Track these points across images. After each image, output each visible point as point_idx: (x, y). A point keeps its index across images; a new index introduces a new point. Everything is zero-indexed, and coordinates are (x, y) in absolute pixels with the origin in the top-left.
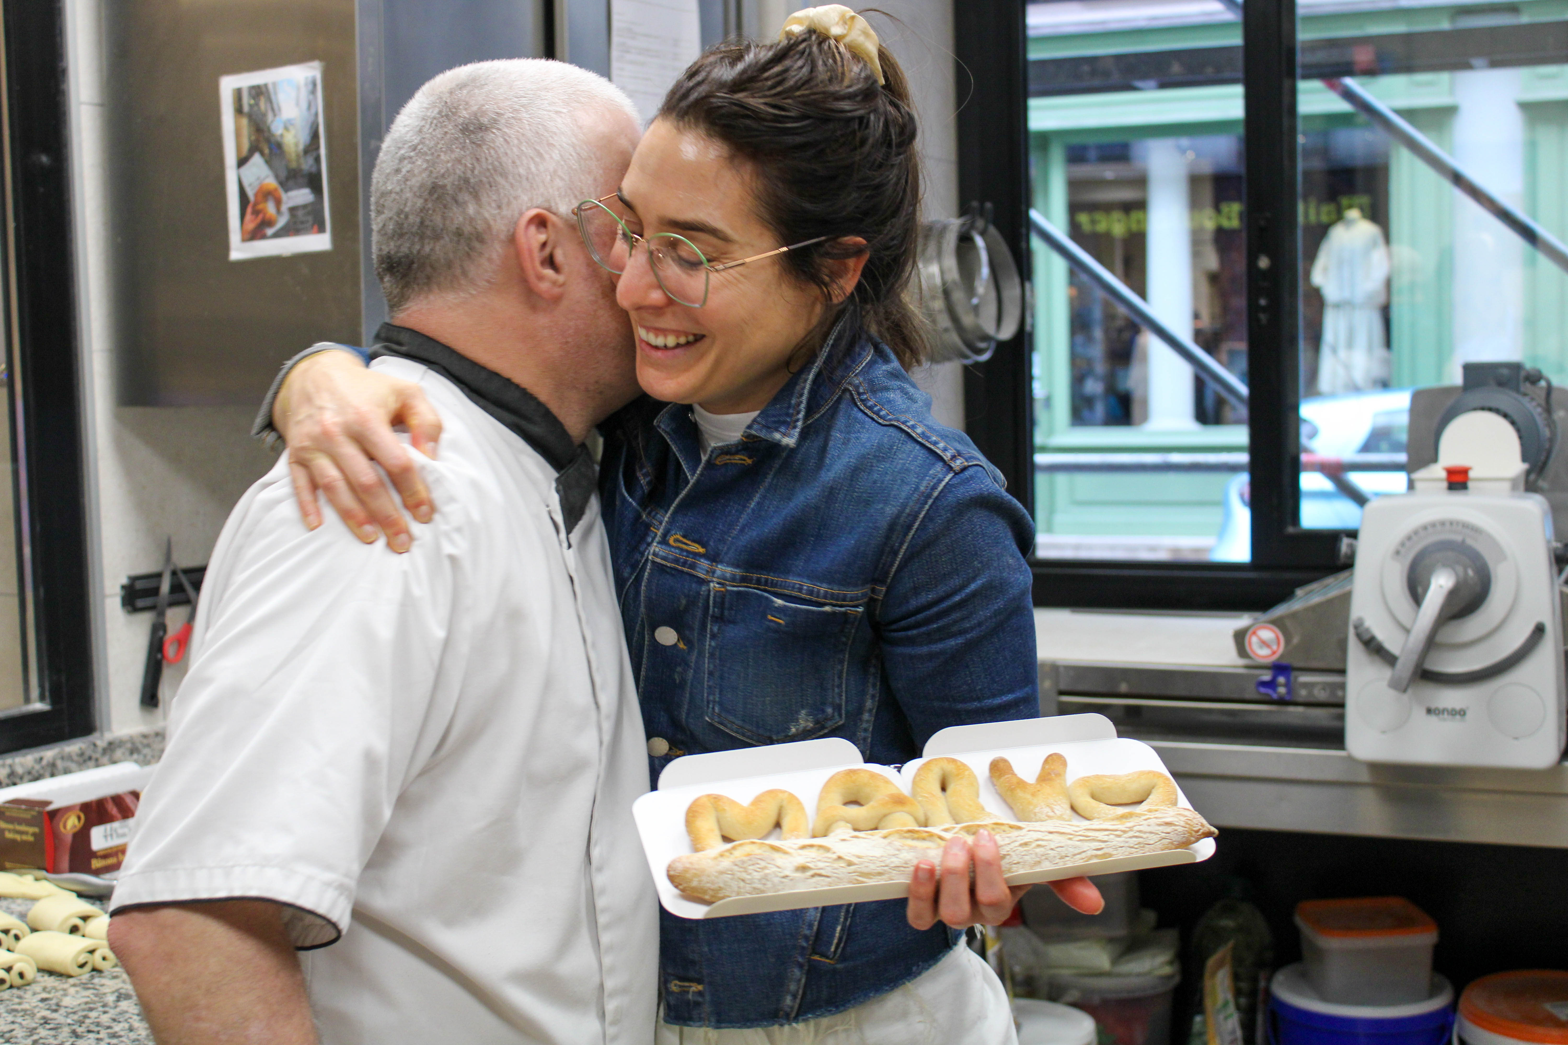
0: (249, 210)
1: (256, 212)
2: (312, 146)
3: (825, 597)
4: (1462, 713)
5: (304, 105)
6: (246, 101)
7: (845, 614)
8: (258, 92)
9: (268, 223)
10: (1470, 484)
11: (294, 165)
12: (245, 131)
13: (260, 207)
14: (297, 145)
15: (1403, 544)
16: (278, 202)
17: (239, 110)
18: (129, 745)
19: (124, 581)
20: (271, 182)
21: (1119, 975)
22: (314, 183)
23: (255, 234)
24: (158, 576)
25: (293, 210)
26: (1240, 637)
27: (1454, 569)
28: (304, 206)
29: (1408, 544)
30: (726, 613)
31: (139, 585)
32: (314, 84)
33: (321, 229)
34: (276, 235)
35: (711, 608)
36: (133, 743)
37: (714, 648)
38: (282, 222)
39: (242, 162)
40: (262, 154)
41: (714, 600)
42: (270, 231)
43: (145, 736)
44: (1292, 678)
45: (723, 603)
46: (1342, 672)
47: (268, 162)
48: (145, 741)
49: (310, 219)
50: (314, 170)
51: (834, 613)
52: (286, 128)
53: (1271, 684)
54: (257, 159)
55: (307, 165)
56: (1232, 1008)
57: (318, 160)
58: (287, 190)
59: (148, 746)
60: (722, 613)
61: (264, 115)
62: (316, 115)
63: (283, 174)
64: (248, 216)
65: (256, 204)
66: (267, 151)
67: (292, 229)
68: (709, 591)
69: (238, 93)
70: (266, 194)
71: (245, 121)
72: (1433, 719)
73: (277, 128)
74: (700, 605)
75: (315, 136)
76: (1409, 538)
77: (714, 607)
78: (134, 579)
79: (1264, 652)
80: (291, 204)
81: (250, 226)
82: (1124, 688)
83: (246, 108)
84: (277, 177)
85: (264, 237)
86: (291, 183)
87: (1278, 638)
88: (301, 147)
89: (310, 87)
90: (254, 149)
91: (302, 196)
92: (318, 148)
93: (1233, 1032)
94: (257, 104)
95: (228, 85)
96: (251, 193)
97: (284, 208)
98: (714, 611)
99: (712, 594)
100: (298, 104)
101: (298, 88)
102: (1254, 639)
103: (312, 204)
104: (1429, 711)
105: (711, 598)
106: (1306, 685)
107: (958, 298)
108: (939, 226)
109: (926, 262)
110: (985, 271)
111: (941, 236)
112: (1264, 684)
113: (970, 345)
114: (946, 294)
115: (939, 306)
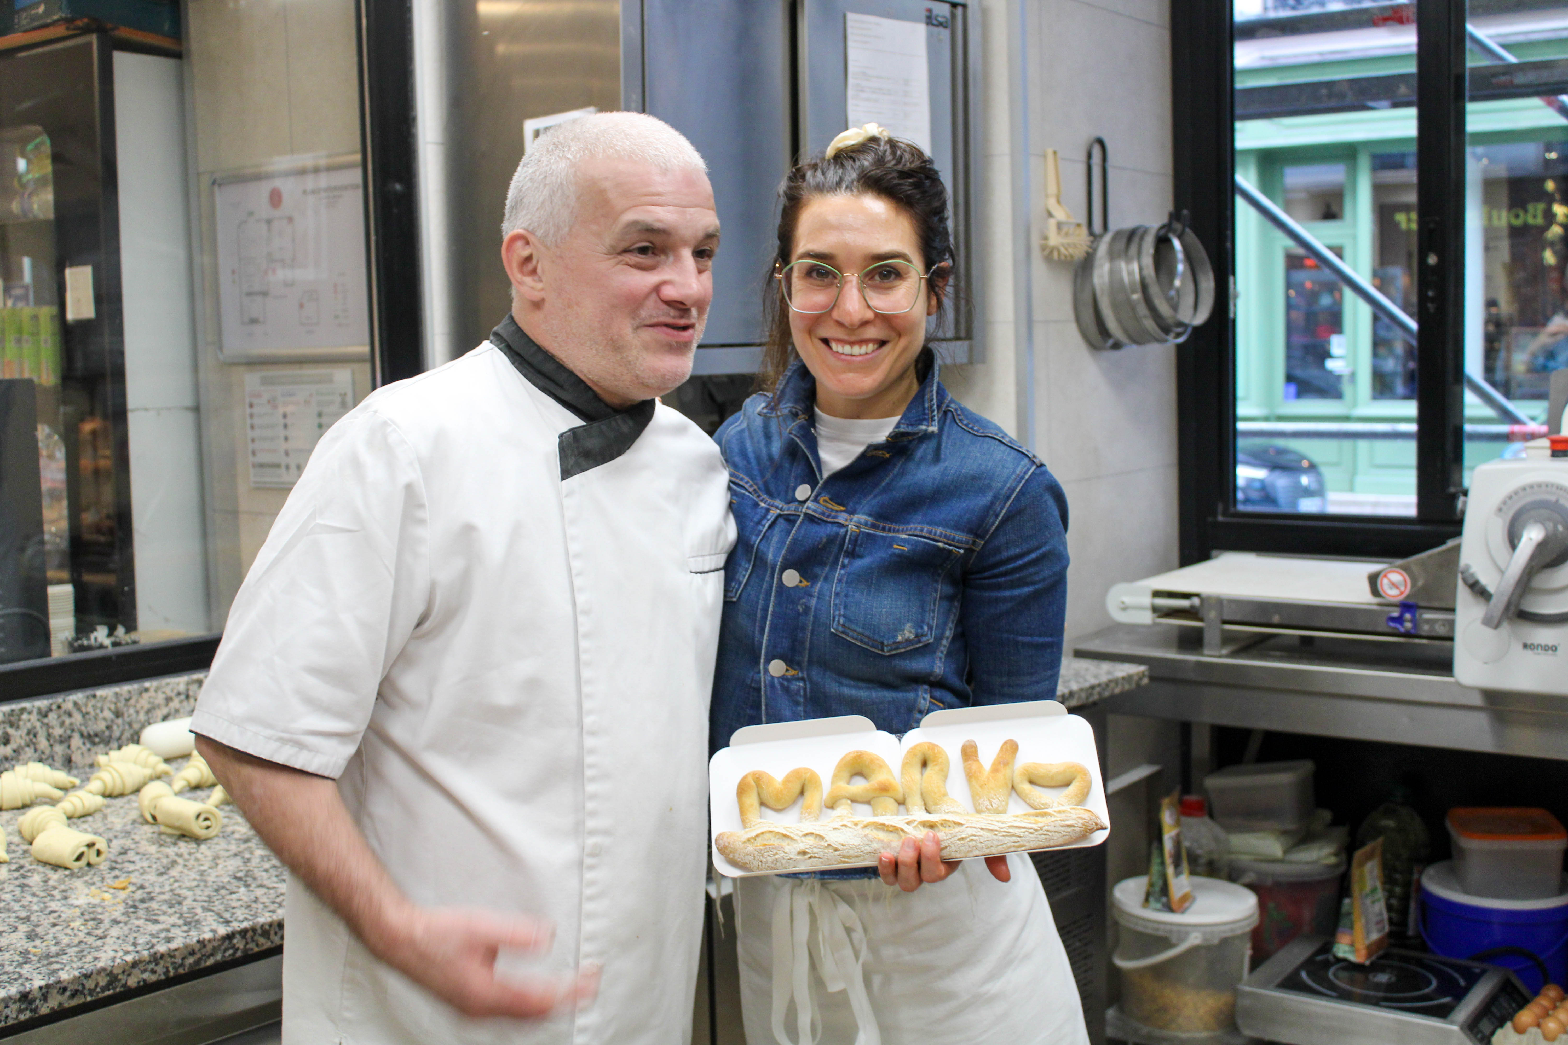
3: (940, 536)
4: (1554, 648)
7: (950, 551)
15: (1504, 503)
21: (1291, 862)
26: (1373, 580)
27: (1543, 524)
29: (1509, 502)
30: (857, 549)
35: (846, 545)
37: (843, 576)
41: (850, 538)
44: (1417, 615)
45: (856, 541)
46: (1452, 610)
51: (944, 549)
53: (1399, 620)
56: (1380, 894)
60: (854, 549)
68: (847, 531)
72: (1528, 653)
74: (838, 542)
76: (1510, 497)
77: (849, 544)
79: (1393, 592)
82: (1276, 619)
87: (1405, 581)
93: (1381, 914)
95: (530, 126)
98: (848, 547)
99: (849, 533)
102: (1385, 581)
104: (1525, 646)
105: (848, 537)
106: (1427, 621)
107: (1154, 290)
108: (1142, 230)
109: (1129, 261)
110: (1180, 267)
111: (1142, 238)
112: (1393, 619)
113: (1166, 330)
114: (1144, 287)
115: (1138, 298)
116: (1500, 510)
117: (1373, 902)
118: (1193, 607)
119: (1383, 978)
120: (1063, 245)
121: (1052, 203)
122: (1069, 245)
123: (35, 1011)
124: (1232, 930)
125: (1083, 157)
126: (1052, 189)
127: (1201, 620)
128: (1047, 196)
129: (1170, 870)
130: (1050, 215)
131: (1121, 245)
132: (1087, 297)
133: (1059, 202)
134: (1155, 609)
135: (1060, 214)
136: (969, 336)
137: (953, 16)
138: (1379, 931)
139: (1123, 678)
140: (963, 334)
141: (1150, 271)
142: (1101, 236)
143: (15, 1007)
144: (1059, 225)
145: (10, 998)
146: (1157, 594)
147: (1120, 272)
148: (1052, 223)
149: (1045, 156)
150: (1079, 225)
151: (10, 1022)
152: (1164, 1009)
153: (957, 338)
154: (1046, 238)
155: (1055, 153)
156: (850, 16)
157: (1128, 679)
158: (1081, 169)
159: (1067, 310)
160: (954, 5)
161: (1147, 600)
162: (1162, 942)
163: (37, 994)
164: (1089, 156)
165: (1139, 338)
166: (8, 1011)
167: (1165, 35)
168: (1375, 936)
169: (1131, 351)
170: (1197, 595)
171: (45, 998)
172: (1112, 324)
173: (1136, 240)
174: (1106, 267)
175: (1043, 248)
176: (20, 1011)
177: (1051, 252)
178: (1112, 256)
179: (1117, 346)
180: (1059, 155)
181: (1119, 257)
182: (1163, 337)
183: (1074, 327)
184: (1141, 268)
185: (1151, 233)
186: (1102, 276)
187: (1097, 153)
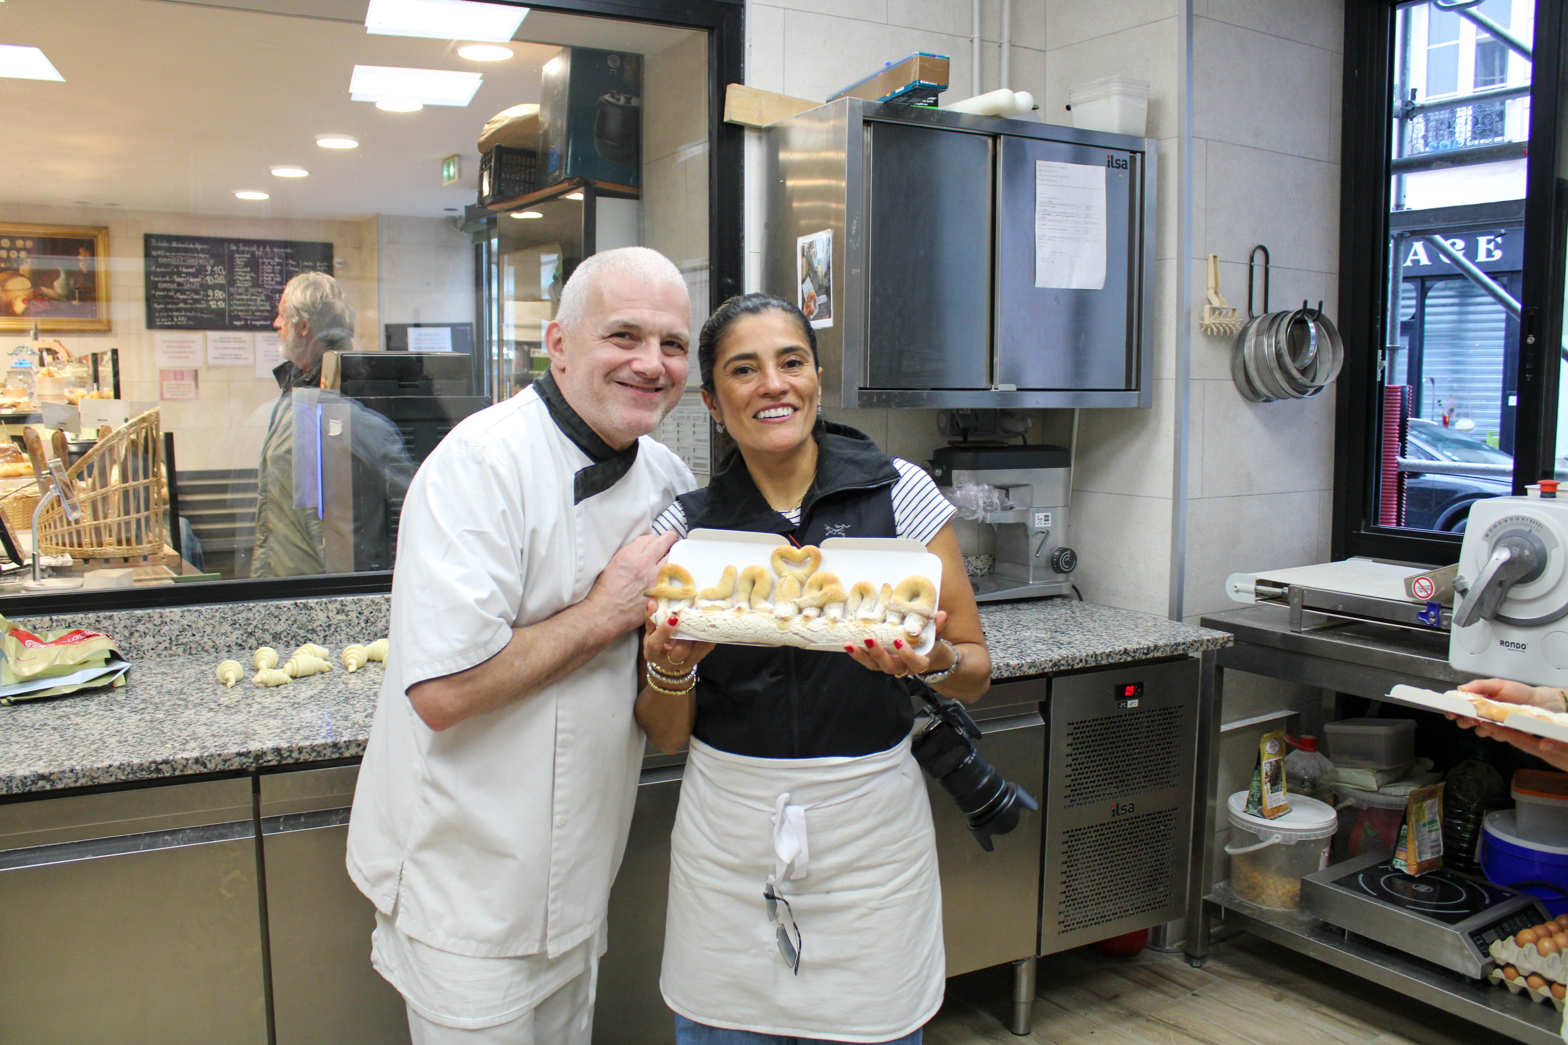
0: (805, 306)
1: (807, 307)
2: (827, 273)
4: (1524, 646)
5: (825, 252)
6: (806, 249)
8: (811, 245)
9: (810, 313)
10: (1557, 494)
11: (821, 283)
12: (805, 266)
13: (809, 304)
14: (822, 272)
15: (1490, 530)
16: (815, 301)
17: (803, 255)
20: (813, 291)
21: (1383, 794)
22: (828, 291)
25: (820, 305)
26: (1408, 581)
28: (824, 304)
29: (1494, 530)
32: (829, 240)
33: (830, 316)
38: (816, 312)
39: (803, 281)
40: (810, 277)
42: (812, 317)
44: (1441, 613)
47: (812, 281)
49: (826, 310)
50: (828, 284)
52: (819, 264)
53: (1425, 615)
54: (808, 280)
55: (825, 283)
57: (829, 280)
58: (818, 296)
61: (812, 258)
62: (830, 256)
63: (817, 287)
64: (804, 310)
65: (807, 303)
66: (812, 275)
67: (819, 316)
69: (804, 246)
70: (811, 298)
71: (805, 260)
72: (1504, 648)
73: (816, 265)
75: (829, 268)
76: (1495, 526)
79: (1423, 594)
80: (820, 303)
81: (805, 314)
82: (1340, 608)
83: (806, 254)
84: (815, 288)
86: (819, 292)
87: (1431, 585)
88: (824, 273)
89: (828, 242)
90: (808, 275)
91: (823, 299)
92: (830, 274)
93: (1437, 841)
94: (810, 252)
95: (802, 241)
96: (805, 298)
97: (817, 305)
100: (823, 251)
101: (824, 243)
102: (1417, 585)
103: (827, 303)
104: (1502, 643)
106: (1440, 617)
107: (1287, 359)
108: (1285, 314)
109: (1270, 337)
110: (1313, 344)
112: (1422, 614)
114: (1279, 356)
115: (1274, 364)
116: (1487, 535)
117: (1430, 831)
118: (1283, 593)
119: (1423, 888)
120: (1214, 324)
121: (1211, 293)
122: (1220, 324)
123: (341, 754)
124: (1307, 836)
125: (1247, 260)
126: (1212, 283)
127: (1288, 603)
128: (1208, 289)
129: (1266, 787)
130: (1210, 303)
131: (1267, 324)
132: (1239, 362)
133: (1216, 293)
134: (1258, 594)
135: (1216, 303)
136: (1137, 389)
137: (1133, 159)
138: (1433, 854)
139: (1208, 640)
140: (1133, 387)
141: (1283, 344)
142: (1257, 318)
143: (330, 750)
144: (1213, 310)
145: (327, 744)
146: (1260, 582)
147: (1263, 345)
148: (1207, 307)
149: (1208, 260)
150: (1234, 310)
151: (327, 758)
152: (1253, 887)
153: (1128, 389)
154: (1202, 317)
155: (1215, 257)
156: (1038, 162)
157: (1215, 641)
158: (1244, 269)
159: (1226, 372)
160: (1135, 152)
161: (1252, 586)
162: (1254, 838)
163: (342, 744)
164: (1252, 259)
165: (1279, 394)
166: (325, 752)
167: (1335, 171)
168: (1428, 856)
169: (1277, 404)
170: (1287, 585)
171: (348, 748)
172: (1258, 384)
173: (1280, 319)
174: (1254, 341)
175: (1201, 325)
176: (333, 753)
177: (1207, 329)
178: (1259, 333)
179: (1268, 400)
180: (1218, 259)
181: (1263, 334)
182: (1297, 394)
183: (1231, 385)
184: (1277, 343)
185: (1290, 315)
186: (1250, 348)
187: (1259, 257)
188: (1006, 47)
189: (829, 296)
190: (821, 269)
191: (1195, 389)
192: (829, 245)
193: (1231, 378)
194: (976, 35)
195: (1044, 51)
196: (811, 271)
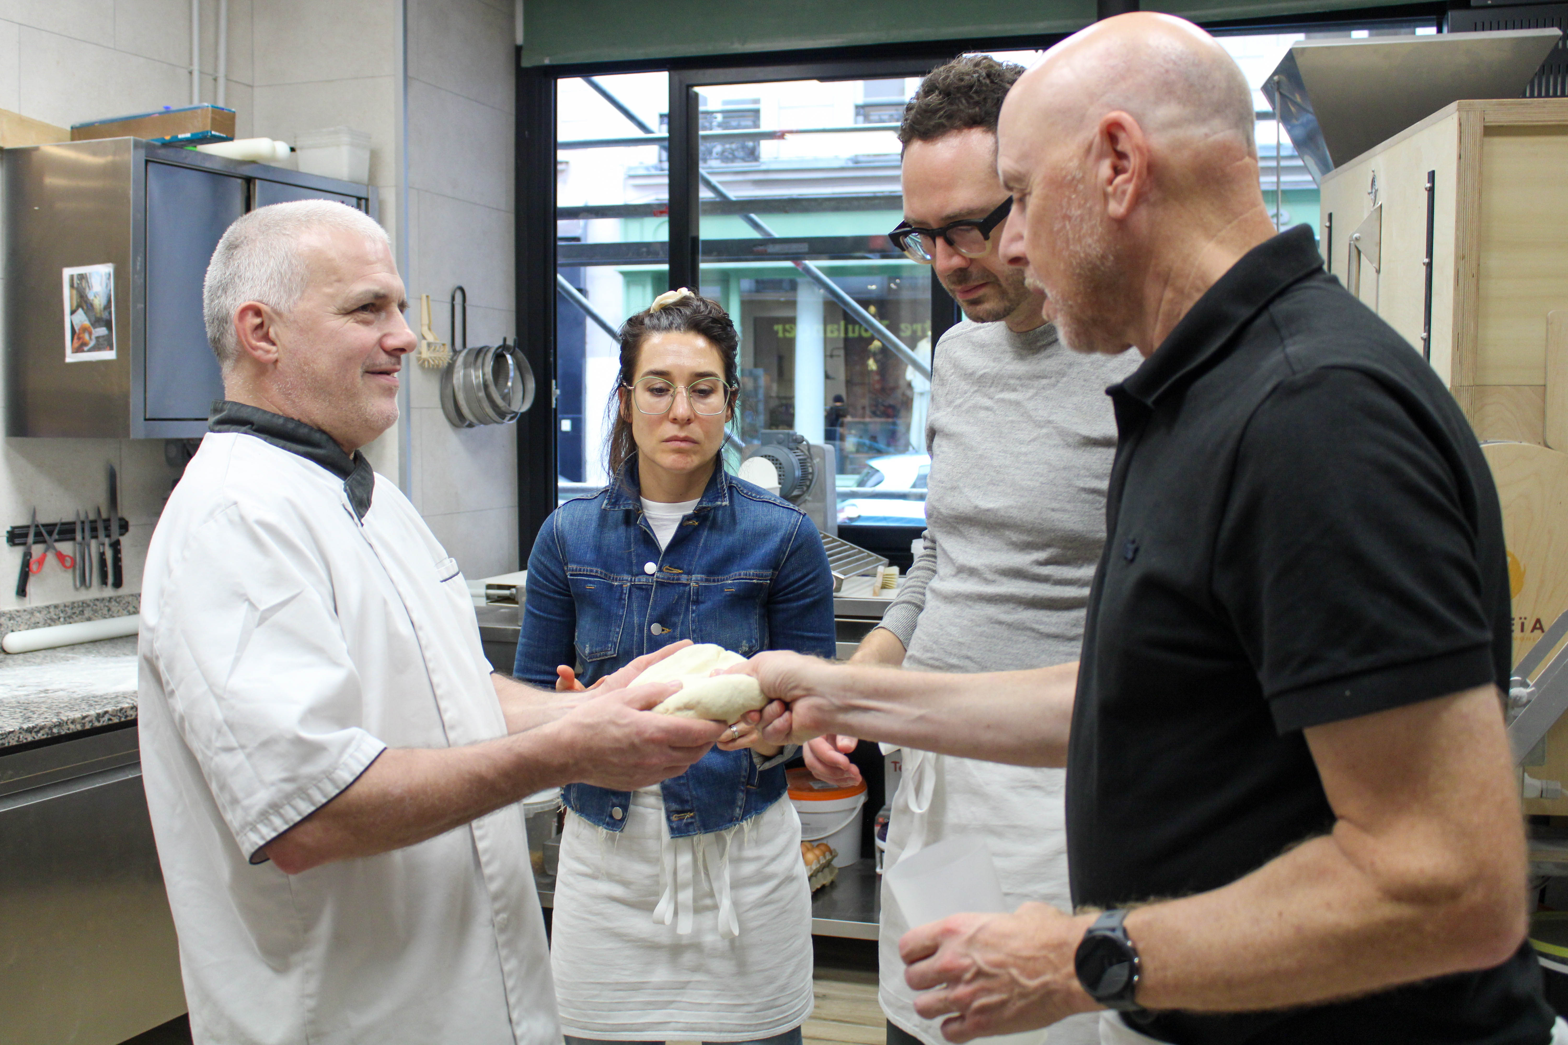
0: (76, 337)
1: (79, 338)
2: (108, 306)
5: (104, 285)
6: (76, 281)
8: (82, 277)
9: (85, 344)
11: (98, 315)
12: (75, 297)
13: (81, 336)
14: (100, 305)
16: (90, 334)
17: (72, 286)
18: (9, 616)
19: (9, 529)
20: (87, 323)
22: (108, 325)
23: (78, 350)
24: (28, 527)
25: (98, 338)
28: (103, 337)
31: (17, 531)
32: (110, 275)
33: (111, 348)
34: (89, 351)
36: (11, 615)
38: (92, 344)
39: (73, 312)
40: (83, 309)
42: (86, 349)
43: (18, 611)
47: (86, 313)
48: (18, 614)
49: (106, 343)
50: (108, 318)
52: (95, 297)
54: (80, 311)
55: (105, 315)
57: (110, 313)
58: (95, 327)
59: (19, 616)
61: (84, 289)
62: (110, 290)
63: (93, 319)
64: (75, 340)
65: (79, 334)
66: (85, 308)
67: (97, 348)
69: (72, 277)
70: (84, 329)
71: (75, 292)
73: (91, 296)
75: (109, 301)
78: (14, 528)
80: (97, 335)
81: (76, 345)
83: (76, 285)
84: (90, 321)
85: (83, 351)
86: (97, 324)
88: (102, 306)
89: (108, 276)
90: (79, 306)
91: (102, 331)
92: (111, 307)
94: (81, 283)
95: (67, 273)
96: (77, 329)
97: (93, 337)
100: (101, 284)
101: (102, 276)
103: (107, 335)
107: (493, 389)
108: (485, 350)
109: (476, 369)
110: (512, 374)
111: (485, 354)
113: (502, 415)
114: (486, 386)
115: (482, 394)
118: (511, 594)
120: (431, 358)
121: (425, 330)
122: (435, 358)
125: (449, 299)
126: (425, 321)
127: (517, 603)
128: (422, 325)
130: (424, 338)
131: (471, 358)
132: (449, 392)
133: (430, 329)
134: (488, 597)
135: (430, 338)
141: (490, 377)
142: (460, 352)
144: (429, 345)
146: (489, 587)
147: (471, 376)
148: (424, 343)
149: (421, 299)
150: (444, 345)
154: (420, 353)
155: (427, 297)
158: (448, 307)
159: (436, 401)
160: (360, 199)
161: (483, 591)
164: (453, 298)
165: (484, 420)
167: (510, 219)
169: (480, 429)
170: (514, 587)
172: (465, 410)
173: (482, 355)
174: (462, 373)
175: (419, 359)
177: (424, 362)
178: (466, 365)
179: (471, 425)
180: (431, 298)
181: (470, 366)
182: (500, 420)
183: (440, 412)
184: (484, 375)
185: (493, 350)
186: (459, 379)
187: (458, 296)
188: (222, 81)
189: (110, 328)
190: (99, 302)
191: (415, 416)
192: (109, 279)
193: (440, 406)
194: (196, 68)
195: (252, 87)
196: (83, 302)
